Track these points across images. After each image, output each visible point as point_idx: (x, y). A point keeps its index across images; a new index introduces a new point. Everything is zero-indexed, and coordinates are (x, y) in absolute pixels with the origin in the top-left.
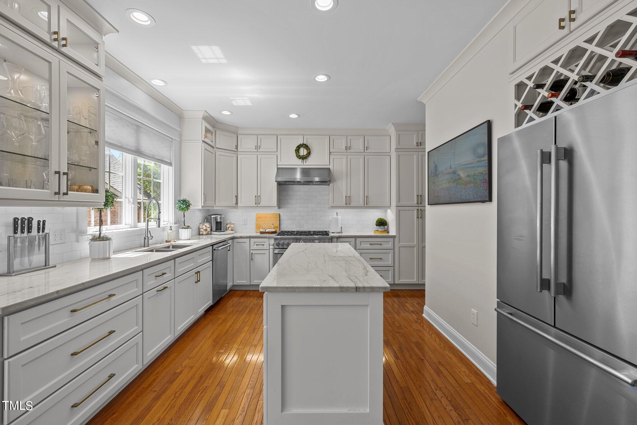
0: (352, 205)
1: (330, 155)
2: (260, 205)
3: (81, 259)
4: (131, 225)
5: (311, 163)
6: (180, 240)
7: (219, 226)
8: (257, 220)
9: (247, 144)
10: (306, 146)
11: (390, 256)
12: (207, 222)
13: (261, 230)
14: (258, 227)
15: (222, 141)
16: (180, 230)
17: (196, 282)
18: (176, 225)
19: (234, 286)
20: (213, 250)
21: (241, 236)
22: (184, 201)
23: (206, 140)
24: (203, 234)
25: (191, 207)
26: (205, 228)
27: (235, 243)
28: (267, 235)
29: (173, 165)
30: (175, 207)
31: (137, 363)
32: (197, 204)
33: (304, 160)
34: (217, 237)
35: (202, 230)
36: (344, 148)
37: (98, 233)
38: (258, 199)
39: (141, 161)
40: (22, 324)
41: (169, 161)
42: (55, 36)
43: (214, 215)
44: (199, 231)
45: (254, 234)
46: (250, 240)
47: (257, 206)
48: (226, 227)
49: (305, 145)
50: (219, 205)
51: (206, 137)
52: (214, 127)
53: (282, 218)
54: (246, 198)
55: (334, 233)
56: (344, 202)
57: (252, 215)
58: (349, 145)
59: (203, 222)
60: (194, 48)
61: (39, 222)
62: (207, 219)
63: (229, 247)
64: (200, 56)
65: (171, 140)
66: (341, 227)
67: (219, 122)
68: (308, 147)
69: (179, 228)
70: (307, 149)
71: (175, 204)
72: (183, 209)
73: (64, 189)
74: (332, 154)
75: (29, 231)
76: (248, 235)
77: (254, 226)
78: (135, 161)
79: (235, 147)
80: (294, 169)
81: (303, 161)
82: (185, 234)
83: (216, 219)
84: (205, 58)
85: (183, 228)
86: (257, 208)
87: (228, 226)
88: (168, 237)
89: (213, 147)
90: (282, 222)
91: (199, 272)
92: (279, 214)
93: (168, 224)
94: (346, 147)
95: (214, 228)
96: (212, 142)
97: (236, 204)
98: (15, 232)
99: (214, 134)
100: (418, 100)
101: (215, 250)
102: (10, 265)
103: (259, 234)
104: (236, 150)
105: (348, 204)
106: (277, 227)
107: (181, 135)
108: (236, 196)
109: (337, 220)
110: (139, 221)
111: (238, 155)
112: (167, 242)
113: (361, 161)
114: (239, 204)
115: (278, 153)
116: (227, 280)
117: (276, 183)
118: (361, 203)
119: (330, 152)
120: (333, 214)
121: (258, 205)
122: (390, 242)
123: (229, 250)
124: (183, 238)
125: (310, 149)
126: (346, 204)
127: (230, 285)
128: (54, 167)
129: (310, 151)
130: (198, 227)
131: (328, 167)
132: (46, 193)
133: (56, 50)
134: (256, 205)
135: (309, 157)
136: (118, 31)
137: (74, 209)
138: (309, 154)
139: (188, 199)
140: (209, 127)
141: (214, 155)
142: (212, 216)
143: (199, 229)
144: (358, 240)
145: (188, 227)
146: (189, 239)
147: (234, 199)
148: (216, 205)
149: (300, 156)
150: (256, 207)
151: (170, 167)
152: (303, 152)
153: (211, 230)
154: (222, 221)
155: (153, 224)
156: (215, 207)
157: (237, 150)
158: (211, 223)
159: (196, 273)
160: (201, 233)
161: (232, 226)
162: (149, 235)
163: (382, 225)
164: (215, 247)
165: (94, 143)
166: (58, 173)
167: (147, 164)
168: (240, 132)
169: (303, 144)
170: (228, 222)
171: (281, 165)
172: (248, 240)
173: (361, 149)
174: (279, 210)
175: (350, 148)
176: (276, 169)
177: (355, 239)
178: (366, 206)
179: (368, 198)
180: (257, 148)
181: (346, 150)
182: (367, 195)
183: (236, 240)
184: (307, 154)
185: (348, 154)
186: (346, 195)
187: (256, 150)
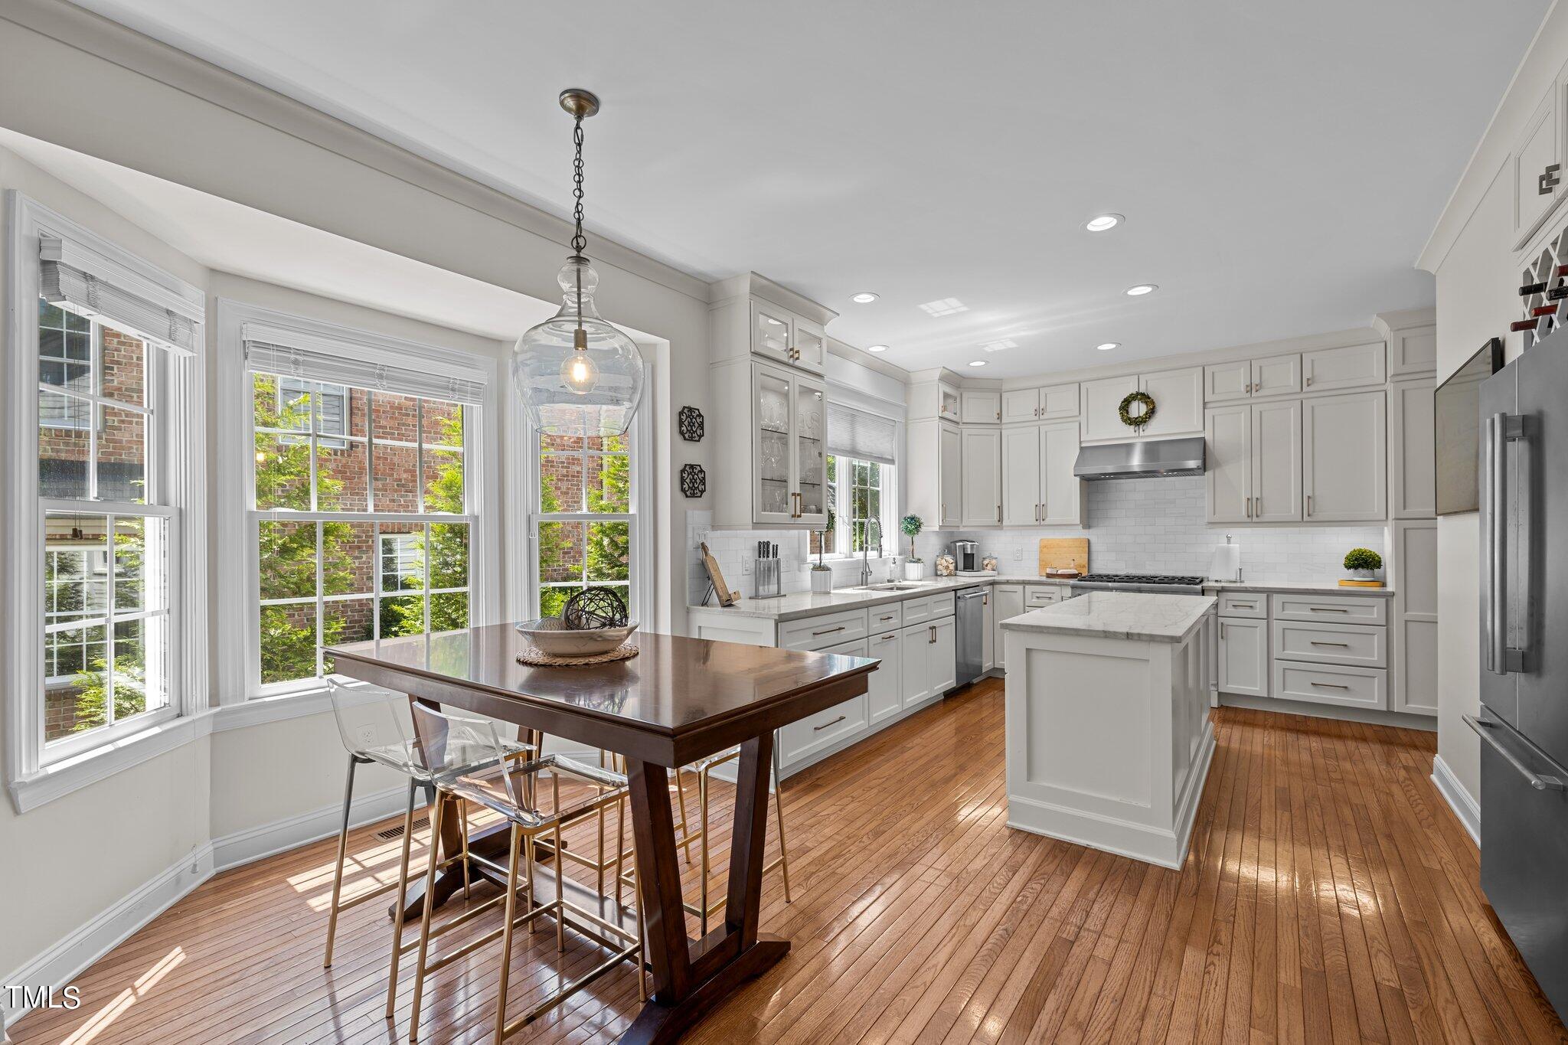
0: (1267, 517)
1: (1204, 408)
2: (1046, 522)
3: (803, 592)
4: (846, 554)
5: (1158, 430)
6: (906, 580)
7: (969, 562)
8: (1041, 552)
9: (1019, 407)
10: (1144, 397)
11: (1377, 642)
12: (949, 553)
13: (1049, 571)
14: (1043, 564)
15: (975, 409)
16: (907, 565)
17: (930, 642)
18: (901, 557)
19: (993, 669)
20: (957, 598)
21: (1008, 581)
22: (912, 518)
23: (947, 415)
24: (941, 575)
25: (923, 529)
26: (945, 564)
27: (996, 592)
28: (1057, 580)
29: (897, 463)
30: (899, 529)
31: (863, 719)
32: (933, 523)
33: (1141, 426)
34: (965, 578)
35: (940, 567)
36: (1243, 388)
37: (819, 562)
38: (1041, 509)
39: (856, 462)
40: (788, 632)
41: (890, 458)
42: (791, 353)
43: (961, 541)
44: (936, 570)
45: (1036, 578)
46: (1024, 587)
48: (983, 564)
49: (1143, 394)
50: (969, 524)
51: (945, 409)
52: (958, 387)
53: (1094, 548)
54: (1018, 510)
55: (1220, 581)
56: (1244, 512)
57: (1033, 542)
58: (1256, 380)
59: (942, 555)
60: (923, 307)
61: (774, 546)
62: (949, 549)
63: (984, 597)
64: (930, 311)
65: (893, 424)
66: (1240, 570)
67: (967, 378)
68: (1149, 398)
69: (906, 562)
70: (1146, 403)
71: (900, 524)
72: (910, 531)
73: (798, 513)
74: (1208, 406)
75: (768, 557)
76: (1021, 578)
77: (1035, 564)
78: (850, 463)
79: (996, 416)
80: (1128, 448)
81: (1137, 428)
82: (914, 571)
83: (964, 548)
84: (937, 312)
85: (911, 562)
86: (1041, 527)
87: (985, 562)
88: (891, 575)
89: (958, 423)
90: (1094, 556)
91: (935, 627)
92: (1089, 540)
93: (890, 555)
94: (1247, 386)
95: (961, 565)
96: (955, 414)
97: (999, 521)
98: (760, 557)
99: (958, 400)
100: (1415, 266)
101: (959, 598)
102: (757, 590)
103: (1044, 579)
104: (998, 422)
105: (1255, 515)
106: (1084, 566)
107: (906, 412)
108: (999, 507)
109: (1227, 554)
110: (855, 549)
111: (1003, 431)
112: (889, 581)
113: (1293, 413)
114: (1005, 522)
115: (1083, 418)
116: (981, 656)
117: (1078, 479)
118: (1294, 512)
119: (1205, 403)
120: (1217, 540)
121: (1042, 522)
122: (1375, 608)
123: (985, 603)
124: (911, 578)
125: (1153, 402)
126: (1248, 516)
127: (986, 665)
128: (791, 490)
129: (1154, 407)
130: (934, 563)
131: (1202, 435)
132: (784, 516)
133: (792, 366)
134: (1038, 523)
135: (1152, 420)
136: (838, 314)
137: (796, 532)
138: (1151, 412)
139: (917, 515)
140: (949, 390)
141: (959, 437)
142: (958, 544)
143: (936, 565)
144: (1277, 599)
145: (919, 561)
146: (921, 580)
147: (996, 511)
148: (963, 524)
149: (1129, 419)
150: (1037, 526)
151: (891, 466)
152: (1138, 409)
153: (956, 568)
154: (974, 552)
155: (872, 555)
156: (961, 527)
157: (1001, 421)
158: (955, 556)
159: (930, 628)
160: (939, 573)
161: (994, 561)
162: (867, 570)
163: (1363, 567)
164: (959, 593)
165: (817, 454)
166: (794, 494)
167: (861, 464)
168: (1005, 387)
169: (1138, 394)
170: (987, 554)
171: (1088, 441)
172: (1021, 587)
173: (1292, 384)
174: (1086, 531)
175: (1259, 387)
176: (1078, 451)
177: (1268, 596)
178: (1309, 519)
179: (1314, 501)
180: (1039, 412)
181: (1249, 394)
182: (1310, 494)
183: (997, 587)
184: (1146, 413)
185: (1253, 401)
186: (1250, 497)
187: (1037, 417)
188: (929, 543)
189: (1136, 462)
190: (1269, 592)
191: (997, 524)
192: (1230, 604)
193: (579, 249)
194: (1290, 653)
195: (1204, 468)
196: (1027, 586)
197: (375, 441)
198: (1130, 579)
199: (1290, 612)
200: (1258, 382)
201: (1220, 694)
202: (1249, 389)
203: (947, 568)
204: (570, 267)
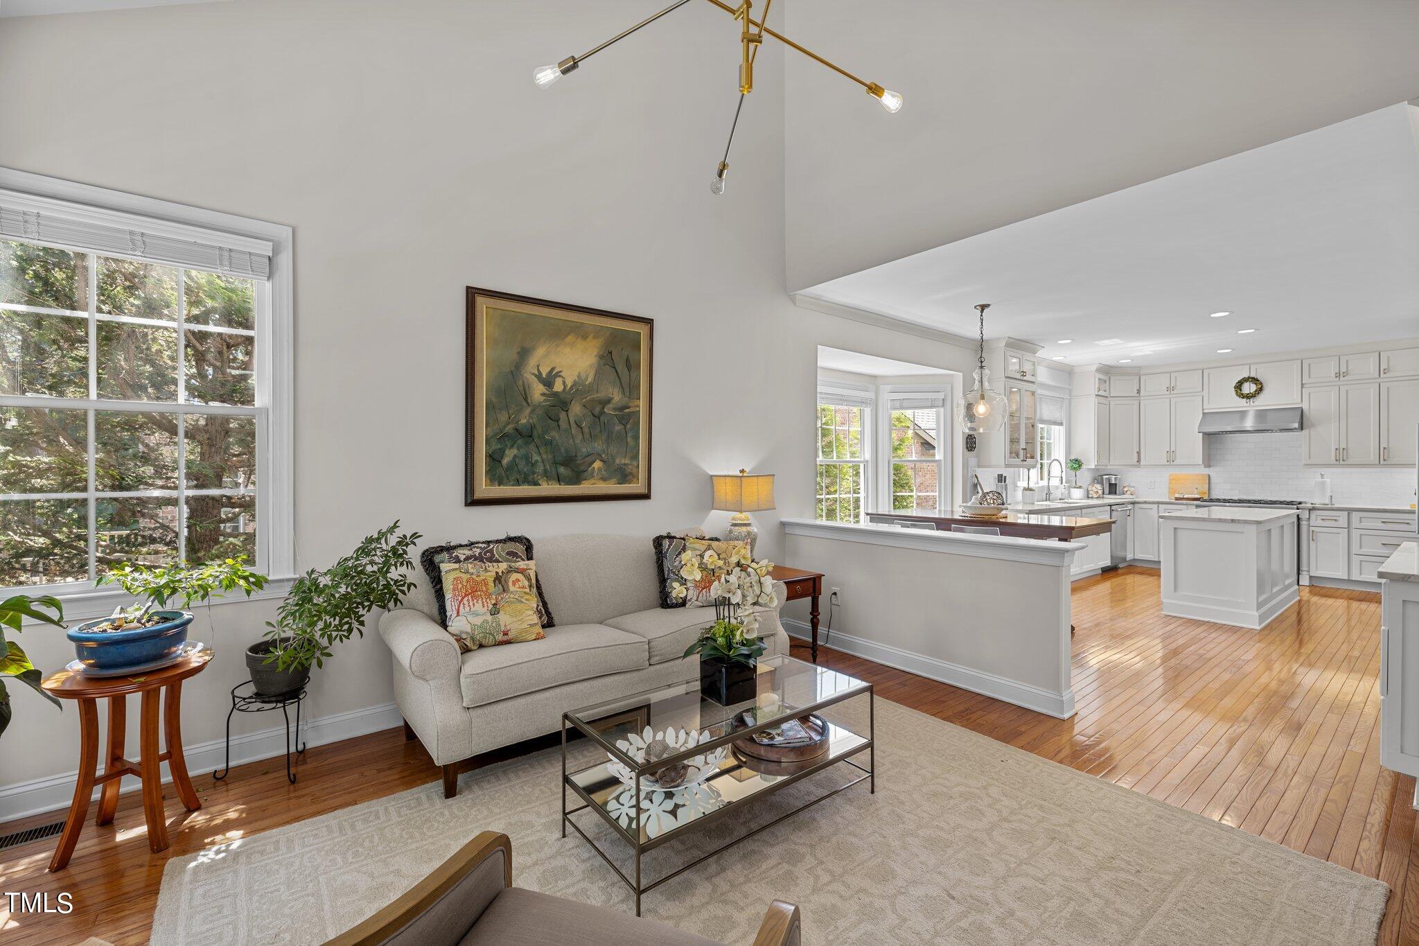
0: (1350, 461)
1: (1302, 388)
2: (1175, 463)
3: (1017, 503)
5: (1266, 402)
6: (1071, 499)
7: (1113, 489)
8: (1170, 483)
9: (1154, 385)
10: (1255, 380)
12: (1098, 483)
13: (1177, 496)
14: (1172, 491)
15: (1119, 387)
16: (1072, 490)
19: (1134, 560)
20: (1112, 511)
21: (1145, 501)
22: (1076, 460)
23: (1101, 393)
24: (1092, 497)
25: (1083, 467)
26: (1096, 489)
27: (1137, 508)
28: (1184, 502)
29: (1064, 424)
30: (1066, 465)
32: (1090, 463)
33: (1251, 399)
34: (1114, 499)
35: (1091, 492)
36: (1333, 375)
37: (1027, 486)
38: (1171, 455)
41: (1059, 421)
42: (1022, 373)
43: (1107, 475)
44: (1089, 493)
45: (1167, 500)
46: (1158, 505)
47: (1170, 465)
48: (1124, 491)
49: (1253, 378)
50: (1114, 463)
51: (1099, 389)
52: (1109, 375)
53: (1213, 480)
54: (1153, 455)
55: (1314, 504)
56: (1333, 458)
57: (1163, 476)
58: (1343, 369)
59: (1093, 484)
62: (1098, 479)
63: (1130, 511)
65: (1061, 400)
66: (1332, 496)
67: (1116, 369)
68: (1259, 381)
70: (1256, 384)
71: (1066, 463)
72: (1074, 468)
73: (1024, 459)
74: (1305, 386)
76: (1155, 500)
77: (1166, 491)
79: (1136, 392)
80: (1243, 414)
81: (1248, 400)
82: (1076, 493)
83: (1109, 480)
85: (1075, 488)
87: (1126, 489)
89: (1107, 397)
90: (1213, 486)
92: (1209, 476)
94: (1336, 373)
95: (1107, 491)
96: (1105, 391)
97: (1138, 462)
98: (998, 482)
99: (1108, 383)
103: (1173, 500)
104: (1138, 395)
105: (1342, 459)
106: (1205, 492)
107: (1070, 391)
108: (1138, 453)
109: (1321, 486)
110: (1042, 479)
111: (1141, 401)
112: (1061, 499)
113: (1374, 391)
114: (1142, 462)
115: (1205, 393)
116: (1126, 551)
117: (1201, 434)
118: (1373, 457)
119: (1302, 385)
120: (1312, 476)
121: (1172, 463)
123: (1131, 515)
124: (1075, 497)
125: (1261, 384)
126: (1337, 460)
127: (1129, 557)
128: (1021, 447)
129: (1262, 386)
130: (1088, 489)
131: (1300, 406)
132: (1018, 461)
133: (1023, 380)
134: (1168, 463)
135: (1260, 395)
137: (1013, 469)
138: (1260, 390)
139: (1079, 458)
140: (1102, 377)
141: (1108, 405)
142: (1104, 477)
144: (1355, 516)
145: (1080, 487)
146: (1081, 500)
147: (1136, 455)
149: (1242, 394)
150: (1167, 466)
151: (1061, 427)
152: (1249, 388)
153: (1103, 493)
154: (1117, 483)
156: (1110, 465)
157: (1140, 394)
158: (1102, 485)
160: (1090, 496)
161: (1132, 489)
162: (1050, 491)
164: (1113, 508)
166: (1023, 449)
168: (1143, 372)
169: (1249, 378)
170: (1126, 484)
171: (1208, 409)
172: (1156, 506)
173: (1372, 372)
174: (1207, 469)
175: (1346, 374)
176: (1201, 416)
177: (1349, 513)
178: (1385, 463)
179: (1389, 451)
180: (1170, 389)
181: (1338, 379)
182: (1386, 446)
183: (1137, 505)
184: (1256, 391)
185: (1340, 383)
186: (1337, 447)
187: (1168, 393)
188: (1084, 476)
189: (1249, 424)
190: (1350, 511)
191: (1136, 463)
192: (1319, 518)
193: (982, 362)
194: (1364, 550)
195: (1301, 428)
196: (1160, 505)
197: (837, 428)
198: (1241, 501)
199: (1365, 524)
200: (1345, 370)
201: (1311, 577)
202: (1338, 375)
203: (1097, 492)
204: (978, 370)
